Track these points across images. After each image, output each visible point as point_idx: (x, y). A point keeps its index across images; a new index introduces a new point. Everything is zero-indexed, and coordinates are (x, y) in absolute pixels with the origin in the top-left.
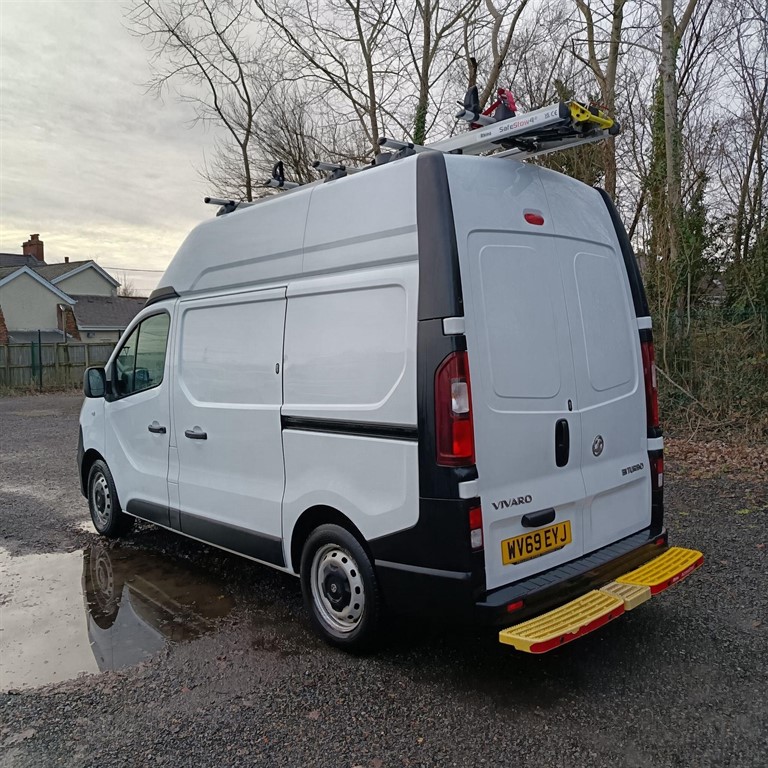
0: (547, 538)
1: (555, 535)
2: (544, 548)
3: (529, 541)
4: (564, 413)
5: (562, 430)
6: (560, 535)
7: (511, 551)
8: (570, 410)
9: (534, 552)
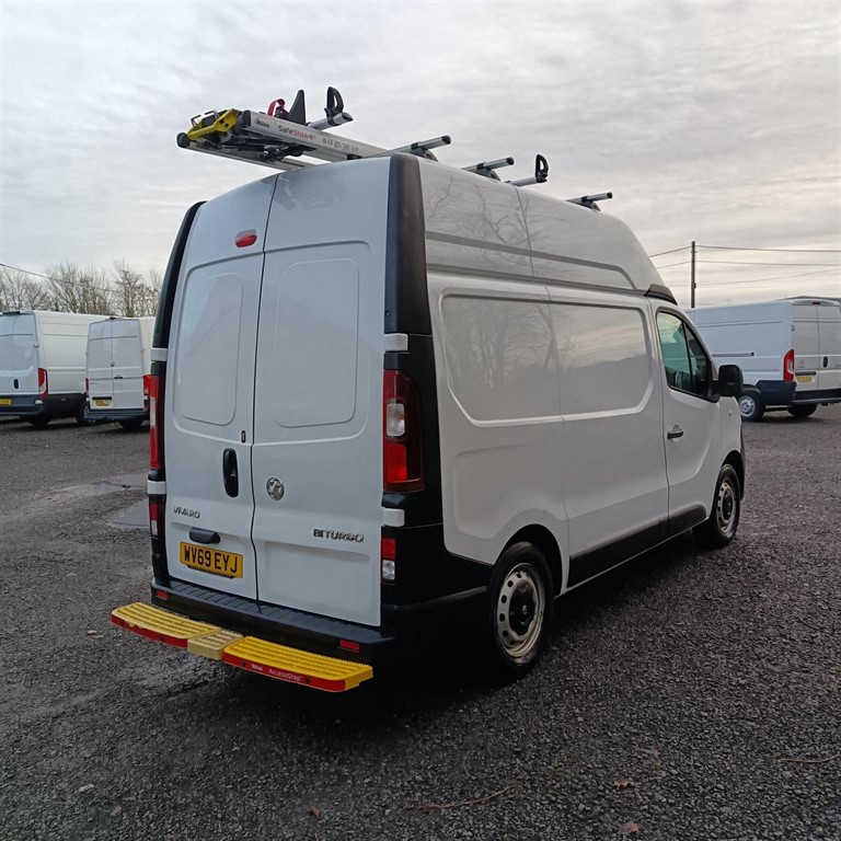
0: (217, 560)
1: (226, 562)
2: (212, 567)
3: (201, 554)
4: (235, 443)
5: (230, 461)
6: (231, 564)
7: (187, 554)
8: (244, 441)
9: (204, 566)
